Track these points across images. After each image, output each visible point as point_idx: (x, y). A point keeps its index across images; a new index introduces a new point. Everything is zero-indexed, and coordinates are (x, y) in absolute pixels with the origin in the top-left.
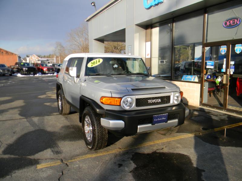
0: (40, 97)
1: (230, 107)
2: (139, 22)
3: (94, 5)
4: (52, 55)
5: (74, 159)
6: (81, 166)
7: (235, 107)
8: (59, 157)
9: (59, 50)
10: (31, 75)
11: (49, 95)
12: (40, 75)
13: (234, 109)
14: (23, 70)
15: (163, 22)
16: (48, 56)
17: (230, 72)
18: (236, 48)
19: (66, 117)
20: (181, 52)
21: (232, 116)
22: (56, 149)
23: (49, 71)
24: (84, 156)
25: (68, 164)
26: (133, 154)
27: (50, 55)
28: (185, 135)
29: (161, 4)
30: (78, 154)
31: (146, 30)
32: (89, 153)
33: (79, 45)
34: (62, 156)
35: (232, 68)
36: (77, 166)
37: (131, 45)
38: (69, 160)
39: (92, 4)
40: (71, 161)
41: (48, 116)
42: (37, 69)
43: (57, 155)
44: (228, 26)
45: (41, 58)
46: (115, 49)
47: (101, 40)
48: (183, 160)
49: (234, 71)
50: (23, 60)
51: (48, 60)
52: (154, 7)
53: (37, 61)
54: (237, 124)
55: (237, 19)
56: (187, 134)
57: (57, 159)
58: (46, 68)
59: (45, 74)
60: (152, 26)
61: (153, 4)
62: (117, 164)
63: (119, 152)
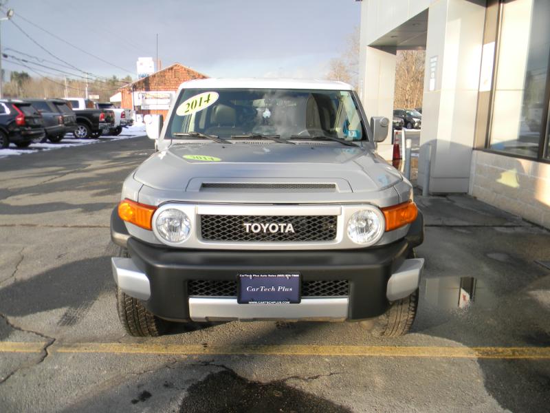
22: (77, 312)
31: (487, 6)
37: (437, 56)
38: (62, 346)
43: (61, 327)
57: (47, 337)
62: (141, 391)
63: (190, 356)
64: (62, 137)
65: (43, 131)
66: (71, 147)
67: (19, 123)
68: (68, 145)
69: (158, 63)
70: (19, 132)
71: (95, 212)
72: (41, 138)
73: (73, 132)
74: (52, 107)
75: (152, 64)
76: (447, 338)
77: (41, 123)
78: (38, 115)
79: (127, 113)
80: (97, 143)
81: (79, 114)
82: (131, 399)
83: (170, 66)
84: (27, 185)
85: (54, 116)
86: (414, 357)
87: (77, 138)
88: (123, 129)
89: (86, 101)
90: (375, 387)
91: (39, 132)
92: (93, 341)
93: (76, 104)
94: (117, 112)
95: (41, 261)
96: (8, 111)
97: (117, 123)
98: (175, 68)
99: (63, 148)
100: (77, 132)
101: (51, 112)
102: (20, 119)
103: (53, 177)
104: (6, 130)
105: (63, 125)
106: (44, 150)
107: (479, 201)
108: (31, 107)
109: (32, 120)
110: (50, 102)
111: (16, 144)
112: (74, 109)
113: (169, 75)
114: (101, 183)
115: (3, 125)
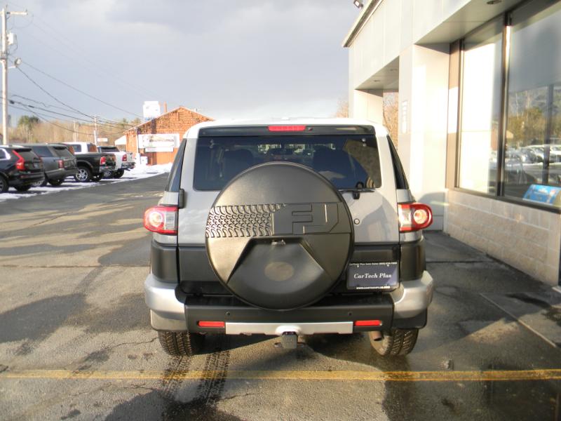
3: (360, 5)
31: (450, 54)
37: (407, 101)
47: (375, 90)
60: (464, 42)
62: (73, 409)
63: (124, 381)
64: (62, 181)
65: (43, 175)
66: (70, 190)
67: (18, 167)
68: (67, 189)
69: (164, 105)
70: (19, 177)
71: (77, 253)
72: (41, 182)
73: (74, 176)
74: (53, 152)
75: (158, 107)
76: (366, 363)
77: (41, 168)
78: (38, 160)
79: (128, 156)
80: (97, 186)
81: (79, 158)
82: (61, 416)
83: (174, 110)
84: (18, 228)
85: (54, 161)
86: (328, 380)
87: (77, 181)
88: (125, 171)
89: (88, 146)
90: (281, 405)
91: (39, 176)
92: (42, 368)
93: (79, 148)
94: (119, 155)
95: (13, 299)
96: (8, 157)
97: (118, 166)
98: (179, 111)
99: (61, 192)
100: (78, 176)
101: (52, 156)
102: (20, 164)
103: (45, 220)
104: (5, 175)
105: (63, 169)
106: (43, 193)
107: (452, 238)
108: (31, 152)
109: (31, 165)
110: (50, 147)
111: (15, 188)
112: (76, 153)
113: (173, 118)
114: (90, 224)
115: (3, 170)
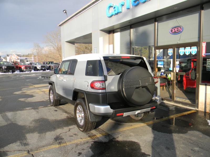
0: (15, 93)
1: (178, 99)
2: (102, 28)
3: (66, 12)
4: (31, 54)
5: (40, 150)
6: (45, 156)
7: (182, 99)
8: (26, 148)
9: (37, 50)
10: (10, 73)
11: (24, 91)
12: (18, 73)
13: (181, 101)
14: (2, 68)
15: (123, 28)
16: (26, 55)
17: (176, 70)
18: (180, 51)
19: (37, 112)
20: (142, 51)
21: (179, 106)
22: (25, 142)
23: (27, 69)
24: (49, 147)
25: (33, 154)
26: (92, 143)
27: (29, 54)
28: (138, 125)
29: (120, 14)
30: (44, 145)
31: (109, 34)
32: (53, 144)
33: (54, 45)
34: (28, 148)
35: (177, 67)
36: (42, 156)
37: (97, 48)
38: (35, 151)
39: (63, 11)
40: (37, 152)
41: (21, 111)
42: (15, 67)
43: (25, 147)
44: (173, 33)
45: (21, 57)
46: (86, 49)
47: (72, 42)
48: (134, 147)
49: (179, 70)
50: (3, 59)
51: (26, 59)
52: (114, 16)
53: (16, 60)
54: (182, 113)
55: (180, 27)
56: (140, 123)
57: (24, 150)
58: (24, 67)
59: (22, 71)
60: (114, 31)
61: (114, 13)
